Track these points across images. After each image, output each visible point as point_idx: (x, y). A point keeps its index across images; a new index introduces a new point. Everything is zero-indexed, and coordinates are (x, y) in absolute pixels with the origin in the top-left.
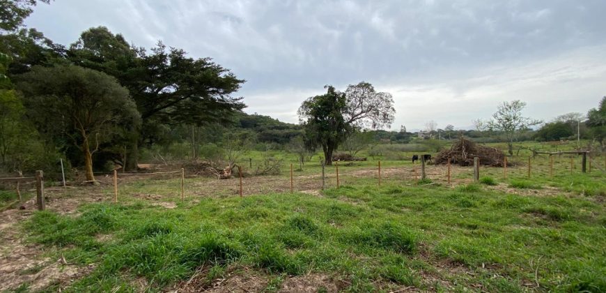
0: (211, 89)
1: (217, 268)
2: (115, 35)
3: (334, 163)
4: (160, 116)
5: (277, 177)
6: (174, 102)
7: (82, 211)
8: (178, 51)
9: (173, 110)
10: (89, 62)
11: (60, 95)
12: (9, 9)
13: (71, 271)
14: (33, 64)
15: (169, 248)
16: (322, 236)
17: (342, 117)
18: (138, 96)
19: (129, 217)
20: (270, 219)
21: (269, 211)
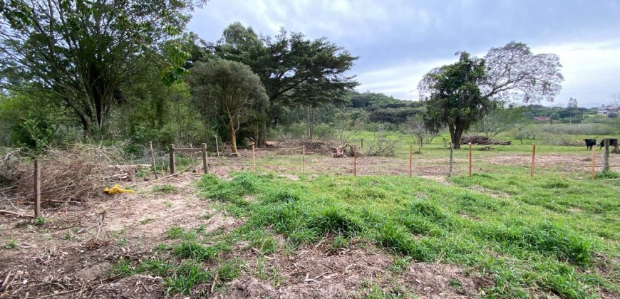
0: (325, 70)
1: (340, 238)
2: (246, 28)
3: (462, 146)
4: (282, 99)
5: (392, 159)
6: (294, 86)
7: (232, 176)
8: (298, 34)
9: (292, 93)
10: (231, 55)
11: (213, 84)
12: (177, 17)
13: (231, 221)
14: (194, 61)
15: (299, 213)
16: (451, 227)
17: (479, 90)
18: (266, 81)
19: (265, 184)
20: (387, 201)
21: (387, 193)
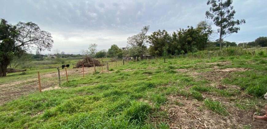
3: (7, 74)
